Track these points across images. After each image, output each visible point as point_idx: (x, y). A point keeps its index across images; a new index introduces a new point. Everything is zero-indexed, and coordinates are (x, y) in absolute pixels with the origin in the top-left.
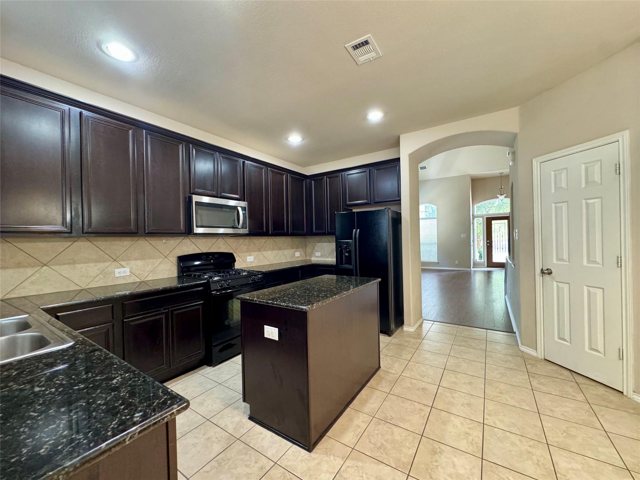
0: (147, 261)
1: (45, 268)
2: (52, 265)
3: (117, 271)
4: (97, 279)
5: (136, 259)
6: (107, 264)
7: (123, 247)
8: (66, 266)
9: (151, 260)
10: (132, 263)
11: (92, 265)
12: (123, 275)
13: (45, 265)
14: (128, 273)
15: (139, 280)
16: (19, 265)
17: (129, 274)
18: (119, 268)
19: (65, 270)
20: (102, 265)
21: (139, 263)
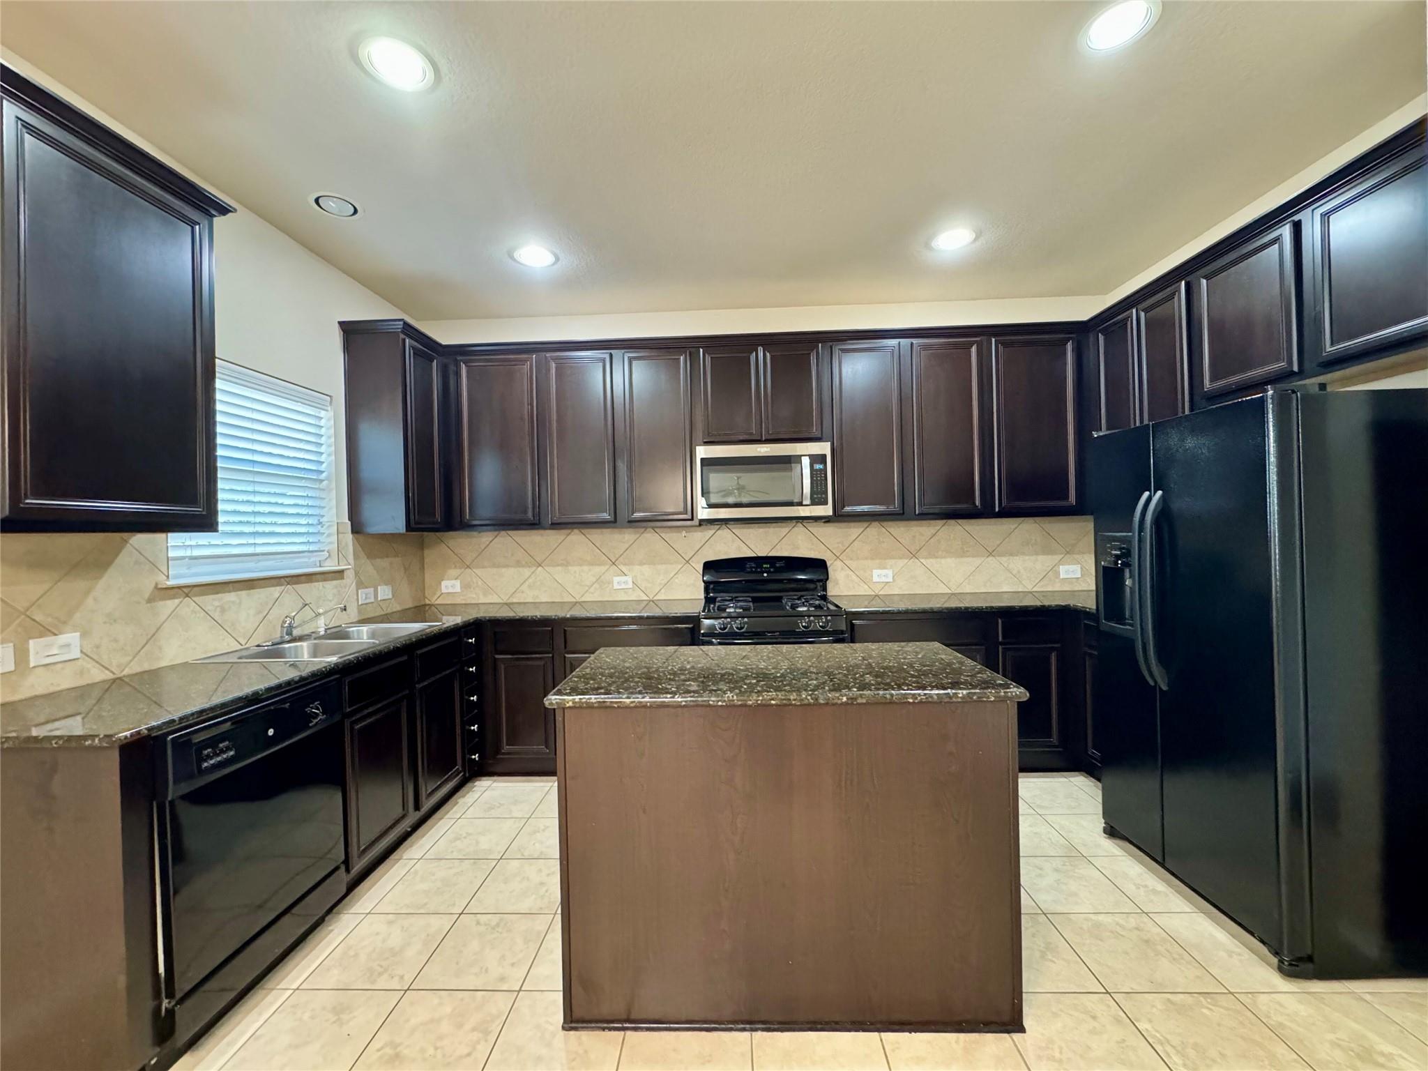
0: (659, 567)
1: (540, 568)
2: (548, 566)
3: (616, 579)
4: (592, 590)
5: (641, 564)
6: (603, 568)
7: (624, 543)
8: (560, 568)
9: (664, 566)
10: (637, 568)
11: (586, 568)
12: (623, 586)
13: (540, 565)
14: (630, 585)
15: (645, 598)
16: (518, 564)
17: (631, 587)
18: (619, 576)
19: (558, 573)
20: (598, 570)
21: (647, 570)
